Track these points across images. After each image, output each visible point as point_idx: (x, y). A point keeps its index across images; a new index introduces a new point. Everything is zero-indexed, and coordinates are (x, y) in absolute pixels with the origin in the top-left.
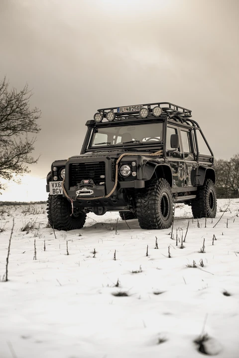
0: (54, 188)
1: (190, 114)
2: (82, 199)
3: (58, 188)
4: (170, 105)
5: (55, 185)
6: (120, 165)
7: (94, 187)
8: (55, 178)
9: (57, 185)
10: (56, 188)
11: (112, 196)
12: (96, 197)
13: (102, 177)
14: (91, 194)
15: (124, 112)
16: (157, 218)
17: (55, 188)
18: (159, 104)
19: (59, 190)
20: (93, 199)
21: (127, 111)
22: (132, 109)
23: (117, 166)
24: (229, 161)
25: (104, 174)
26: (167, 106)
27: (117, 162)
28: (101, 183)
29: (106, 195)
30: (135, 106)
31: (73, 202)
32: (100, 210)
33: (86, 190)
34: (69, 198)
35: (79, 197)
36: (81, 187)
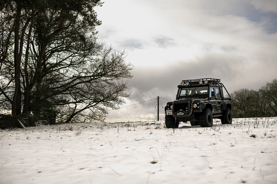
1: (220, 81)
4: (211, 79)
5: (169, 111)
6: (193, 104)
7: (184, 112)
8: (168, 109)
11: (190, 115)
13: (187, 108)
16: (206, 123)
18: (207, 79)
19: (170, 113)
22: (196, 81)
23: (192, 104)
25: (187, 107)
26: (210, 80)
27: (192, 103)
28: (186, 111)
29: (188, 115)
31: (176, 118)
32: (185, 120)
33: (181, 113)
34: (175, 116)
35: (178, 116)
36: (179, 112)
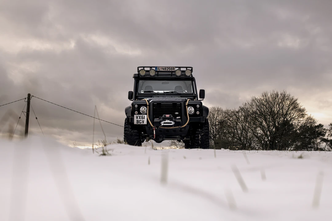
0: (138, 119)
2: (163, 128)
7: (174, 120)
9: (141, 117)
10: (140, 119)
11: (185, 127)
14: (173, 124)
15: (161, 70)
17: (139, 120)
19: (142, 121)
20: (172, 128)
21: (163, 70)
22: (167, 69)
23: (187, 107)
24: (237, 110)
27: (187, 104)
28: (177, 118)
29: (182, 125)
30: (169, 67)
31: (156, 130)
33: (169, 121)
34: (153, 127)
35: (161, 127)
36: (163, 119)
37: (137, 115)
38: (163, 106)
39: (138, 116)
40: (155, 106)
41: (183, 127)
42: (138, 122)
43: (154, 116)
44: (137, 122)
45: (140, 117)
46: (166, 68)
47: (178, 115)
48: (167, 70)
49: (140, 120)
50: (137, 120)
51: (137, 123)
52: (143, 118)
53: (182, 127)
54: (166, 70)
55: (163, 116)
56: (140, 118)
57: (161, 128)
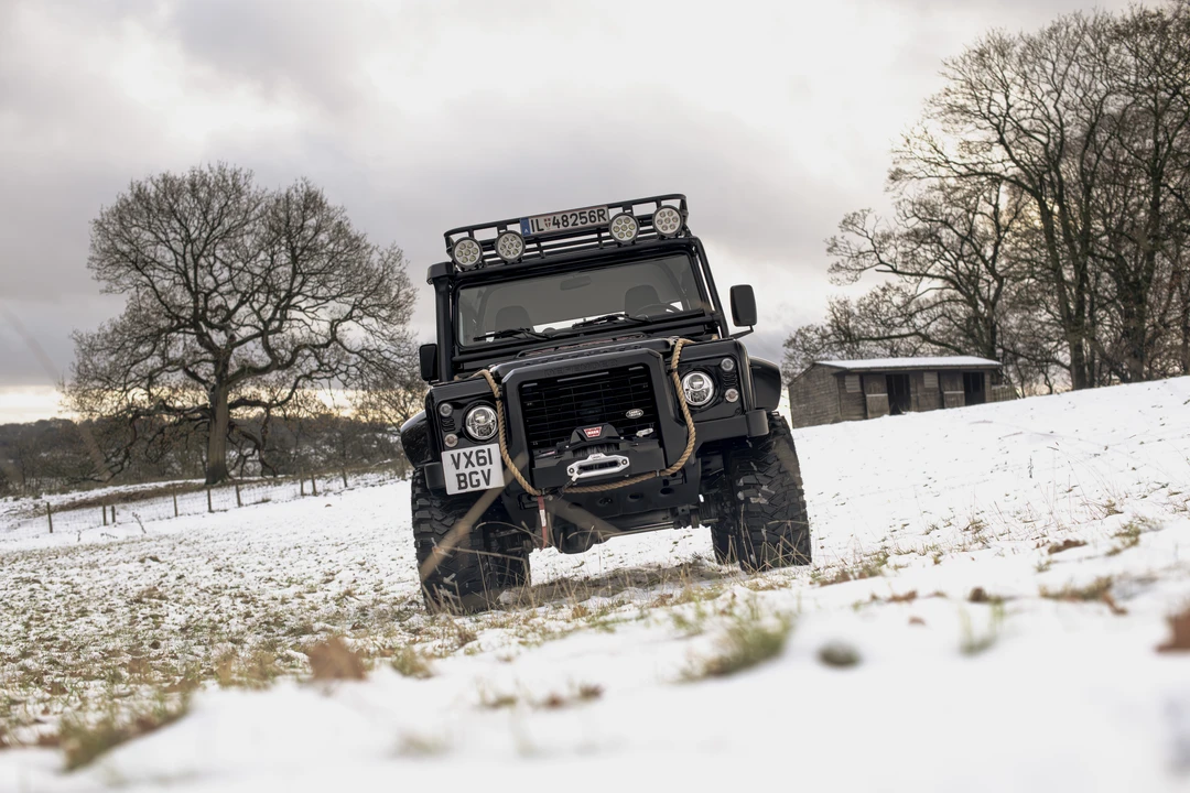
0: (462, 469)
2: (582, 490)
3: (478, 468)
5: (463, 460)
7: (624, 446)
8: (451, 438)
9: (474, 459)
10: (470, 469)
11: (682, 469)
12: (632, 477)
14: (622, 467)
15: (546, 230)
17: (467, 472)
19: (480, 476)
20: (621, 485)
21: (554, 228)
22: (571, 221)
23: (677, 377)
25: (639, 406)
27: (675, 364)
28: (641, 433)
29: (667, 466)
30: (582, 211)
31: (547, 506)
33: (601, 457)
34: (536, 493)
35: (572, 486)
36: (575, 452)
37: (455, 452)
38: (568, 392)
39: (462, 457)
40: (528, 399)
41: (674, 475)
42: (465, 481)
43: (535, 443)
44: (460, 482)
45: (469, 458)
46: (569, 215)
47: (641, 423)
48: (574, 224)
49: (471, 474)
50: (458, 476)
51: (460, 488)
52: (482, 461)
53: (670, 471)
54: (570, 227)
55: (575, 438)
56: (469, 462)
57: (573, 491)
